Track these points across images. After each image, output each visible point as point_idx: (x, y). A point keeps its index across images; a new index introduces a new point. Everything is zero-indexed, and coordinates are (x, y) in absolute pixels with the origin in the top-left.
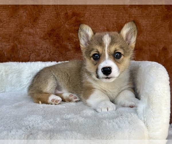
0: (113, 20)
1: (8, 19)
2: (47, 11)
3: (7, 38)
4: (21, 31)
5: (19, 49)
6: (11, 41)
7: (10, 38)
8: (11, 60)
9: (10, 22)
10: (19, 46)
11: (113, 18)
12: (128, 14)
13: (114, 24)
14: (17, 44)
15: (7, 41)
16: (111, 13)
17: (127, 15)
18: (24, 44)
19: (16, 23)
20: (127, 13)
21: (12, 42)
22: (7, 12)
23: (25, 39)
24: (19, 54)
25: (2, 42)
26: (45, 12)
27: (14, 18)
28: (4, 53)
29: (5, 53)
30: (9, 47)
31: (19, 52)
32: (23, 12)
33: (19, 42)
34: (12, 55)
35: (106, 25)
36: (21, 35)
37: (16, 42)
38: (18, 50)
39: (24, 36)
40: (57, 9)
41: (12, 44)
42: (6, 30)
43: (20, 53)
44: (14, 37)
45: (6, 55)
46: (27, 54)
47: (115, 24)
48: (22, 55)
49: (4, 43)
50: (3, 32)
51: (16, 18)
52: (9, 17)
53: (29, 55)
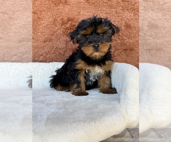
2: (45, 17)
26: (43, 19)
40: (53, 15)
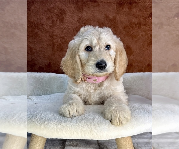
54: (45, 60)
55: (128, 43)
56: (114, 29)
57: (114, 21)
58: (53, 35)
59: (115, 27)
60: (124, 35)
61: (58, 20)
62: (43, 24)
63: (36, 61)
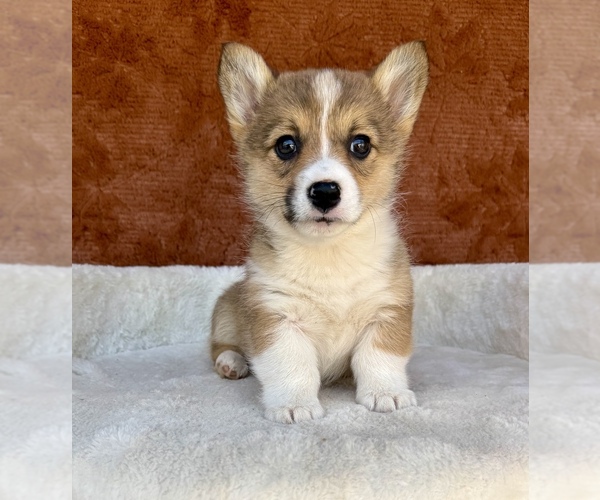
0: (458, 151)
1: (171, 146)
3: (169, 201)
4: (206, 181)
5: (198, 230)
6: (177, 209)
7: (177, 201)
8: (178, 260)
9: (177, 155)
10: (198, 222)
11: (458, 143)
12: (500, 134)
13: (459, 162)
14: (195, 217)
15: (167, 209)
16: (455, 129)
17: (499, 138)
18: (211, 217)
19: (192, 159)
20: (498, 132)
21: (181, 212)
22: (169, 127)
23: (215, 204)
24: (199, 244)
25: (157, 211)
27: (188, 145)
28: (160, 241)
29: (163, 242)
30: (173, 224)
31: (197, 238)
32: (212, 126)
33: (200, 212)
34: (180, 248)
35: (438, 164)
36: (206, 191)
37: (190, 212)
38: (196, 233)
39: (211, 195)
41: (181, 216)
42: (166, 179)
43: (202, 243)
44: (187, 199)
45: (164, 247)
46: (218, 245)
47: (463, 161)
48: (207, 247)
49: (161, 214)
50: (157, 183)
51: (195, 144)
52: (174, 140)
53: (224, 248)
54: (161, 211)
55: (520, 142)
56: (472, 78)
57: (472, 40)
58: (201, 94)
59: (475, 70)
60: (509, 106)
61: (225, 21)
62: (149, 40)
63: (121, 216)
